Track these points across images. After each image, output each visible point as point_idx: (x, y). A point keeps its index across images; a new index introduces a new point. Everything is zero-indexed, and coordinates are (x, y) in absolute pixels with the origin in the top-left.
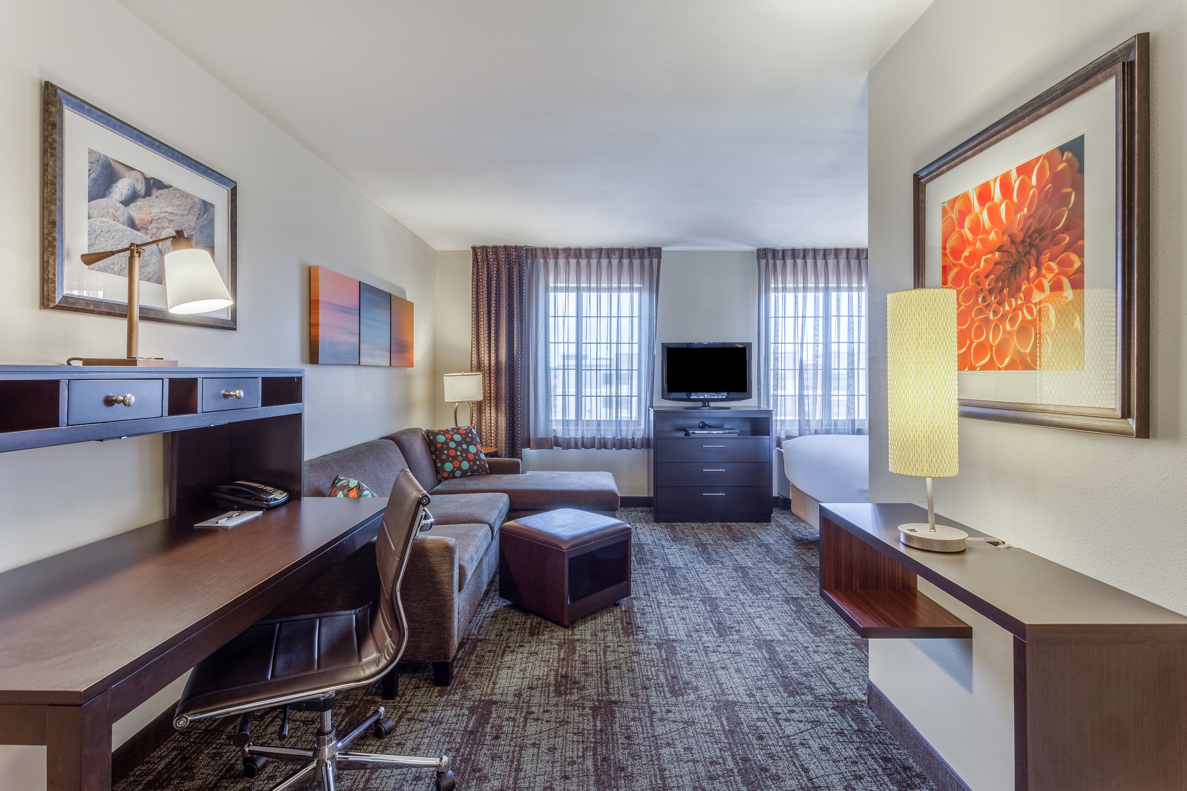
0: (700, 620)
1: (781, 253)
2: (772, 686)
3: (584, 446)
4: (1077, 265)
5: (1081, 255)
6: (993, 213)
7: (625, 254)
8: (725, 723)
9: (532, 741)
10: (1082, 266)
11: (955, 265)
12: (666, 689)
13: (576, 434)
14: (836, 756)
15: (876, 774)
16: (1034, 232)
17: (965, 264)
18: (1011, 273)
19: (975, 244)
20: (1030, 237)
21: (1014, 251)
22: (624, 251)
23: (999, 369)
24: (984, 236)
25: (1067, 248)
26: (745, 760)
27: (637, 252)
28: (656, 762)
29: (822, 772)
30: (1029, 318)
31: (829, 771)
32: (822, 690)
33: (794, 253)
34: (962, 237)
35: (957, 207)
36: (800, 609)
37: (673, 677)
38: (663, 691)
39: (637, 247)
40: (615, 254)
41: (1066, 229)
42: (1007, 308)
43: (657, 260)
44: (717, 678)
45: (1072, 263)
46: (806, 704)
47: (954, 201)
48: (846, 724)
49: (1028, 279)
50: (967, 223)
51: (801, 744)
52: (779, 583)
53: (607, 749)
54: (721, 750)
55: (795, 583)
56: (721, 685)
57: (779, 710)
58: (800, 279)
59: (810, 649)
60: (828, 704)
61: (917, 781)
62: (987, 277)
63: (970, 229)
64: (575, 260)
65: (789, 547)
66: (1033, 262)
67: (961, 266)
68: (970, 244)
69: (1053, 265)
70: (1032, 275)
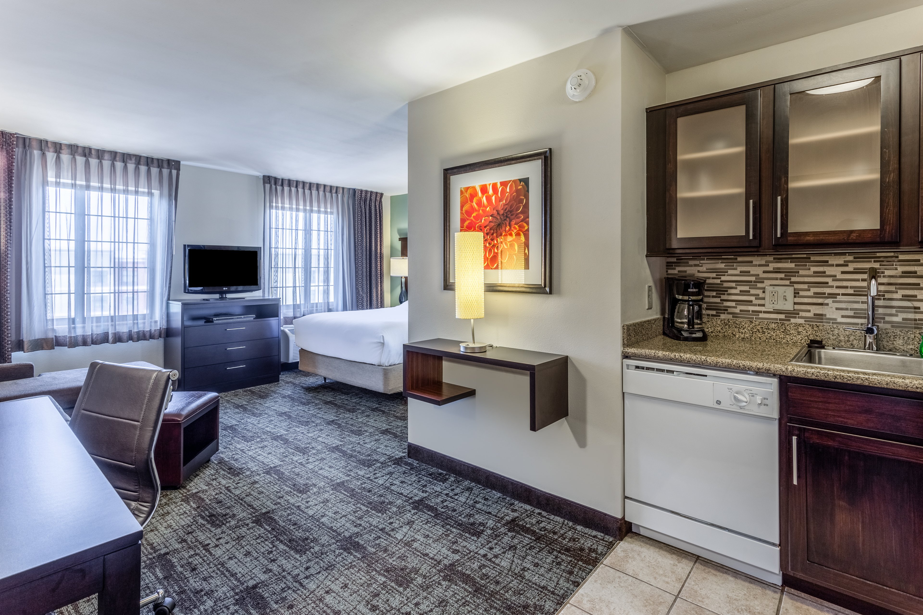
0: (282, 450)
1: (280, 181)
2: (355, 467)
3: (94, 342)
4: (526, 228)
5: (528, 224)
6: (489, 199)
7: (143, 161)
8: (346, 493)
9: (227, 557)
10: (528, 228)
11: (468, 219)
12: (295, 492)
13: (84, 331)
14: (410, 483)
15: (430, 482)
16: (508, 211)
17: (474, 220)
18: (497, 227)
19: (479, 211)
20: (506, 213)
21: (499, 218)
22: (142, 158)
23: (492, 269)
24: (484, 208)
25: (522, 221)
26: (370, 503)
27: (155, 162)
28: (324, 527)
29: (409, 491)
30: (506, 247)
31: (411, 489)
32: (382, 459)
33: (290, 182)
34: (472, 206)
35: (469, 191)
36: (339, 426)
37: (294, 485)
38: (294, 494)
39: (155, 156)
40: (131, 159)
41: (521, 213)
42: (496, 242)
43: (176, 171)
44: (322, 475)
45: (524, 227)
46: (380, 468)
47: (467, 189)
48: (404, 468)
49: (505, 231)
50: (475, 200)
51: (391, 485)
52: (315, 415)
53: (287, 535)
54: (354, 505)
55: (325, 413)
56: (327, 477)
57: (368, 476)
58: (294, 202)
59: (361, 443)
60: (390, 464)
61: (447, 477)
62: (485, 227)
63: (476, 204)
64: (84, 159)
65: (305, 394)
66: (508, 224)
67: (472, 220)
68: (476, 211)
69: (517, 226)
70: (507, 229)
